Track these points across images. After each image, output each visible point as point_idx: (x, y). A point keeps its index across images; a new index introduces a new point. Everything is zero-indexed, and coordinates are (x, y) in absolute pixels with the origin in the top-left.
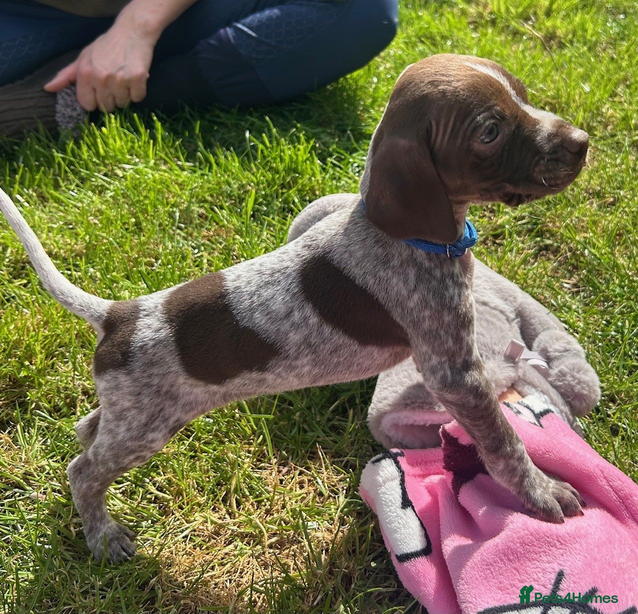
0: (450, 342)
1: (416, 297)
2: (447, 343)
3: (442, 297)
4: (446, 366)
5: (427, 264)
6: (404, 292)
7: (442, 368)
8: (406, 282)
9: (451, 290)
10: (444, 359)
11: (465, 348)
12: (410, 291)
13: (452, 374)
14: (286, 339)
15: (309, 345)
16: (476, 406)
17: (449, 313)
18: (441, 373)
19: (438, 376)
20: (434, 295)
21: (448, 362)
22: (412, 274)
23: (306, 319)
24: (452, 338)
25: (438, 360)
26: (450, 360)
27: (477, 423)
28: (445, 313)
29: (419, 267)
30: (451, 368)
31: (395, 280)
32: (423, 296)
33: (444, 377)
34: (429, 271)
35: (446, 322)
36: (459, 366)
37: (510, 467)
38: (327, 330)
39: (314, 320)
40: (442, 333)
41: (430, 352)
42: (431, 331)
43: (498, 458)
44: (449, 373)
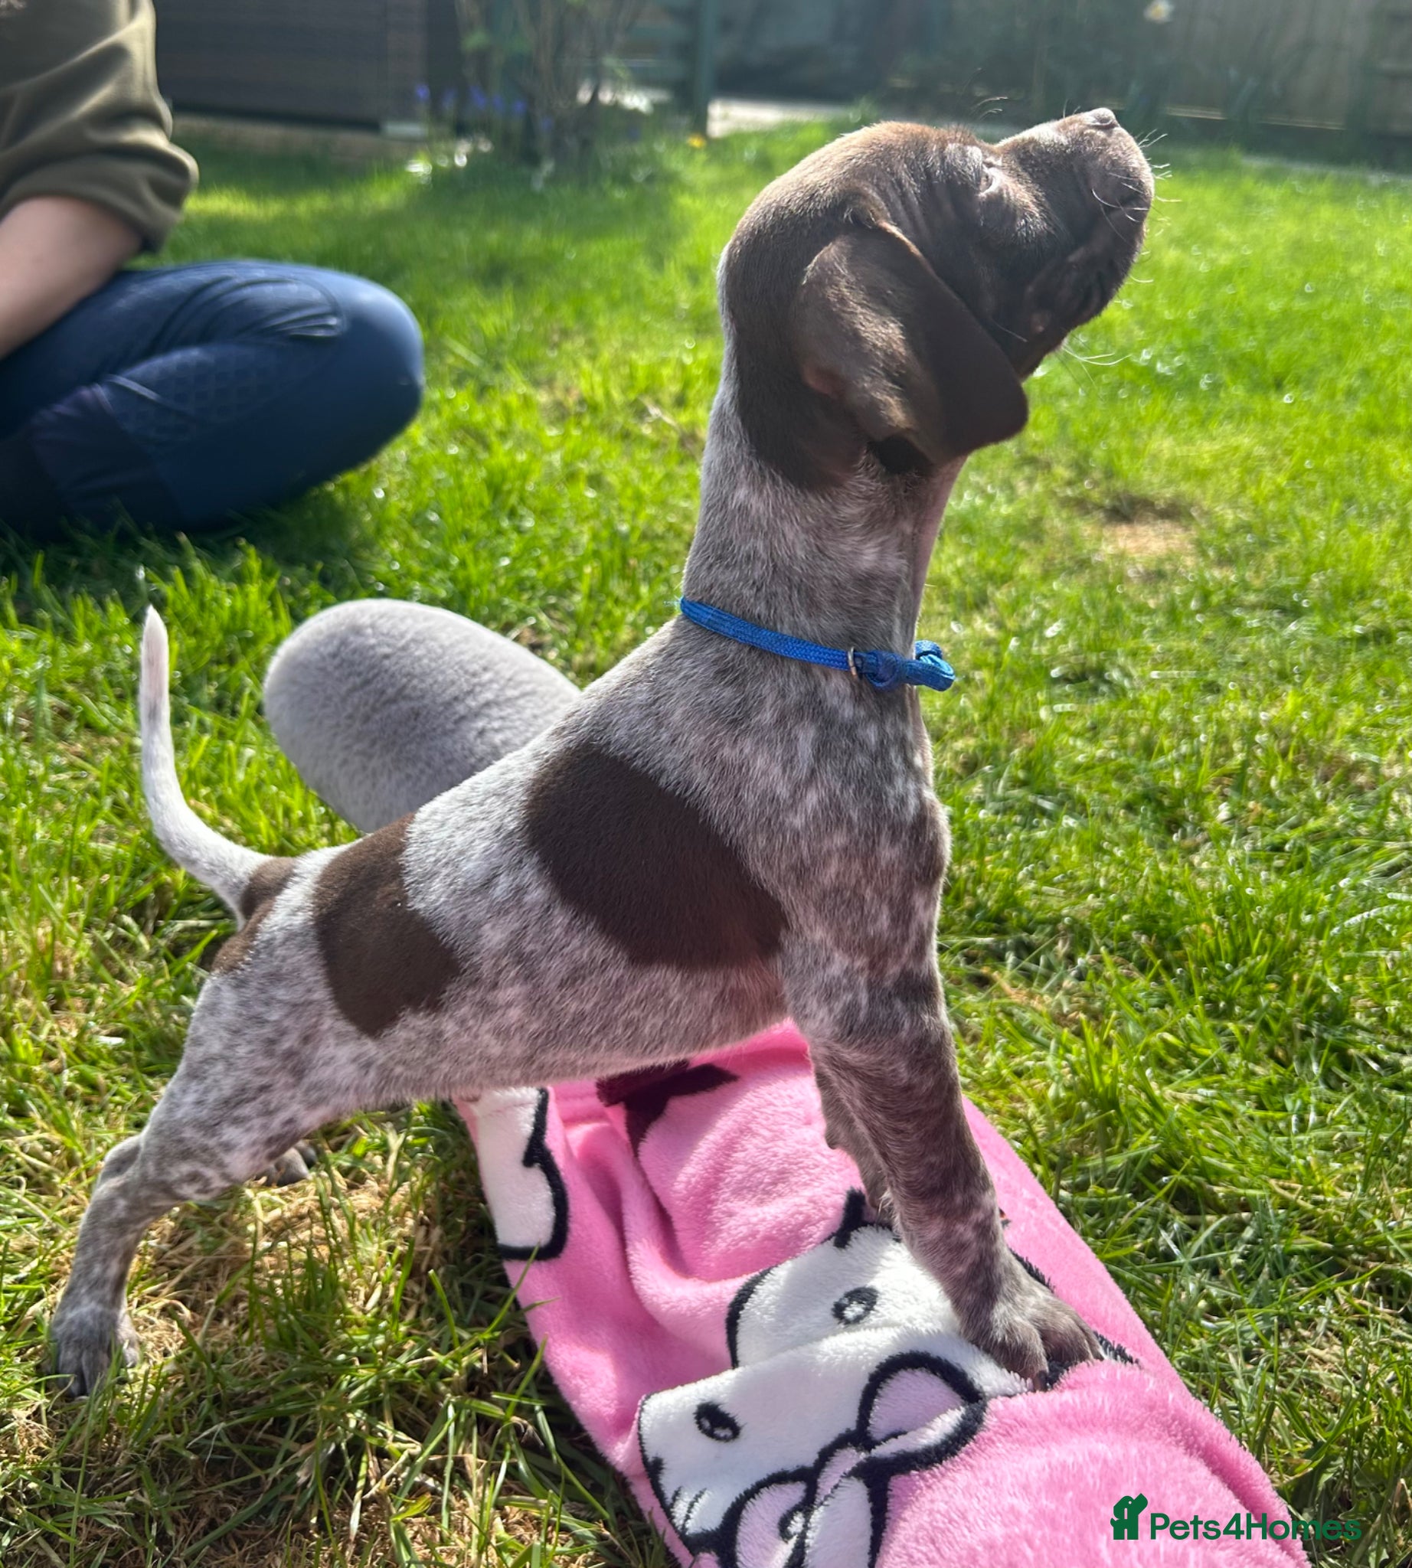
0: (884, 920)
1: (812, 799)
2: (875, 920)
3: (879, 797)
4: (862, 980)
5: (848, 711)
6: (783, 791)
7: (852, 987)
8: (789, 763)
9: (899, 782)
10: (861, 962)
11: (913, 938)
12: (797, 786)
13: (871, 999)
14: (478, 937)
15: (521, 958)
16: (908, 1088)
17: (894, 839)
18: (847, 997)
19: (838, 1007)
20: (858, 791)
21: (866, 973)
22: (806, 737)
23: (519, 891)
24: (891, 908)
25: (846, 963)
26: (872, 966)
27: (902, 1125)
28: (884, 840)
29: (826, 720)
30: (871, 986)
31: (760, 762)
32: (832, 795)
33: (851, 1009)
34: (850, 730)
35: (883, 863)
36: (888, 984)
37: (954, 1239)
38: (560, 919)
39: (537, 894)
40: (868, 894)
41: (830, 943)
42: (838, 890)
43: (931, 1214)
44: (864, 998)
